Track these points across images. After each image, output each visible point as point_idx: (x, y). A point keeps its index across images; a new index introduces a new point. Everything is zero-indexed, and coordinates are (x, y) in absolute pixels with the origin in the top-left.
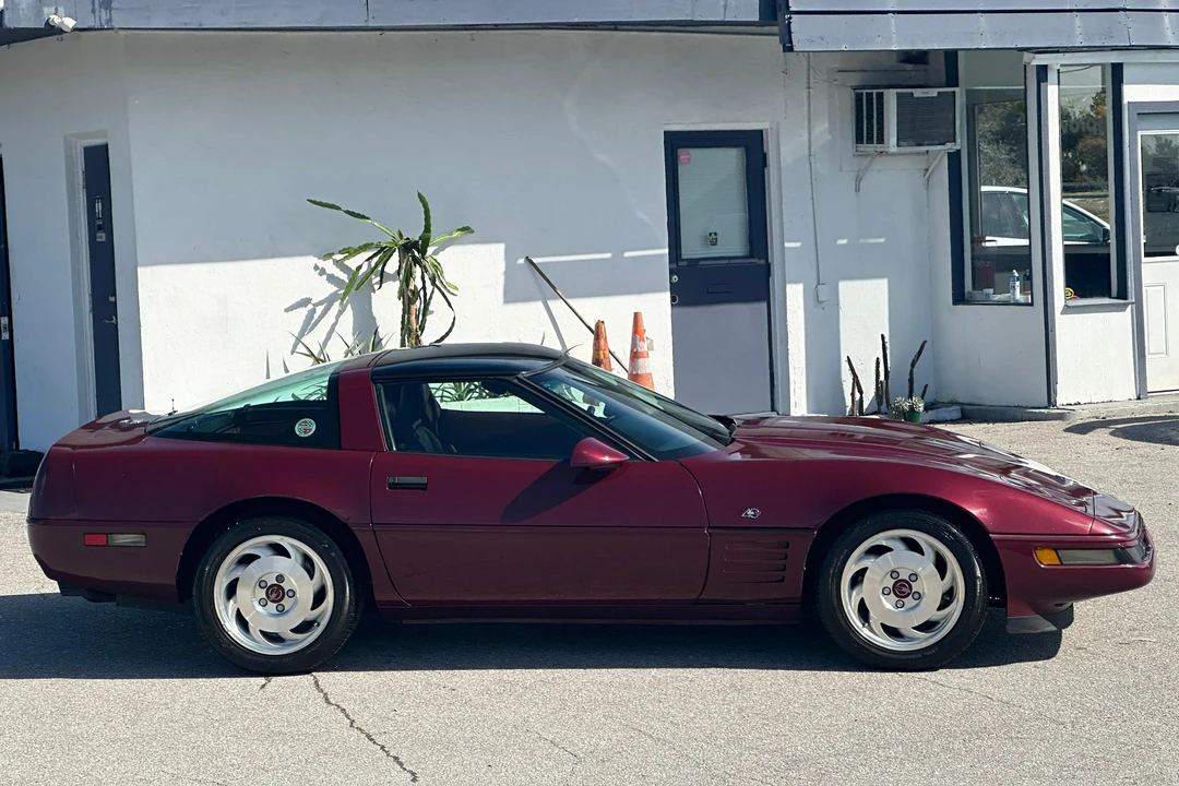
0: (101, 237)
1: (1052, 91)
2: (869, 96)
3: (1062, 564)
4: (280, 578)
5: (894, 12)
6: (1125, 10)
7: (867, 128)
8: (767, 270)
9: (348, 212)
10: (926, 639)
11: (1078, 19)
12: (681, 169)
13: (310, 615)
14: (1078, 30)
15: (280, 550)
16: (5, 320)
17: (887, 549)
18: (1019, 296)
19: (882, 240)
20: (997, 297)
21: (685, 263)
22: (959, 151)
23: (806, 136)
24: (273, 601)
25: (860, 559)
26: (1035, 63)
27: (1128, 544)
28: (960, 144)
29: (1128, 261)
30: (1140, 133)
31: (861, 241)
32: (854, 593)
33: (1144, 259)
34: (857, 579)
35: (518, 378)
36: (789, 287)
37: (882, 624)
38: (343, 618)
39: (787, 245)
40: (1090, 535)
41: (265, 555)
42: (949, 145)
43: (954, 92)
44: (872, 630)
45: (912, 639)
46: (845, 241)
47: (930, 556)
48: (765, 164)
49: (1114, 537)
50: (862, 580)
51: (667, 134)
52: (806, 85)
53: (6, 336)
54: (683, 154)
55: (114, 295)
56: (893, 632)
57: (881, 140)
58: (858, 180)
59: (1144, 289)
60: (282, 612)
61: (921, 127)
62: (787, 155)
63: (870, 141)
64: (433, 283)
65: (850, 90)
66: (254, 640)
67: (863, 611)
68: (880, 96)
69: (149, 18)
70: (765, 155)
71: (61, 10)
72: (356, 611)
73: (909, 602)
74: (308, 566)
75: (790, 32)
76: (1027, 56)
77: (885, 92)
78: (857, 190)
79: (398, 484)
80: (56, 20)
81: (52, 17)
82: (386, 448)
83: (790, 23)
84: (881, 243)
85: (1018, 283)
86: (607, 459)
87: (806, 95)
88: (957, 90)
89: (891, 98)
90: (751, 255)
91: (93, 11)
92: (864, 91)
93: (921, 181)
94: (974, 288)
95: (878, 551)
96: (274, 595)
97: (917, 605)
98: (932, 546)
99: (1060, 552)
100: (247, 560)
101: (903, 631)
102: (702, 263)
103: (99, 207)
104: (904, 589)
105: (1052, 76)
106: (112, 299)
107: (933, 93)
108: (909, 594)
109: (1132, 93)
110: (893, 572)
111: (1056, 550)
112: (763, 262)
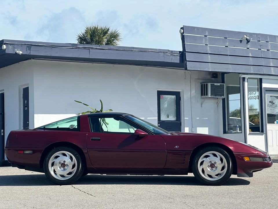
0: (26, 108)
1: (246, 84)
2: (204, 85)
3: (250, 161)
4: (65, 162)
5: (210, 63)
6: (262, 66)
7: (204, 92)
8: (181, 124)
9: (83, 104)
10: (218, 178)
11: (252, 67)
12: (161, 100)
13: (71, 171)
14: (252, 70)
15: (64, 155)
16: (2, 131)
17: (209, 156)
18: (238, 131)
19: (207, 118)
20: (233, 132)
21: (161, 121)
22: (225, 98)
23: (190, 93)
24: (62, 167)
25: (202, 158)
26: (242, 77)
27: (266, 157)
28: (225, 96)
29: (264, 124)
30: (266, 95)
31: (202, 118)
32: (201, 167)
33: (267, 124)
34: (202, 163)
35: (122, 116)
36: (185, 128)
37: (208, 174)
38: (79, 171)
39: (185, 118)
40: (257, 154)
41: (61, 156)
42: (222, 97)
43: (224, 85)
44: (205, 176)
45: (215, 178)
46: (198, 118)
47: (219, 158)
48: (180, 100)
49: (263, 155)
50: (203, 164)
51: (158, 91)
52: (190, 82)
53: (2, 134)
54: (161, 96)
55: (29, 122)
56: (210, 176)
57: (207, 95)
58: (202, 104)
59: (267, 131)
60: (64, 170)
61: (216, 92)
62: (185, 97)
63: (204, 95)
64: (103, 122)
65: (200, 83)
66: (58, 176)
67: (203, 171)
68: (207, 85)
69: (39, 53)
70: (180, 98)
71: (19, 50)
72: (82, 170)
73: (214, 169)
74: (71, 159)
75: (186, 65)
76: (240, 75)
77: (208, 84)
78: (201, 107)
79: (93, 139)
80: (18, 52)
81: (17, 51)
82: (91, 131)
83: (186, 63)
84: (207, 119)
85: (238, 128)
86: (143, 133)
87: (190, 84)
88: (224, 84)
89: (209, 85)
90: (177, 120)
91: (26, 50)
92: (203, 84)
93: (216, 105)
94: (228, 130)
95: (207, 156)
96: (63, 166)
97: (216, 170)
98: (219, 155)
99: (250, 158)
100: (57, 157)
101: (213, 176)
102: (165, 121)
103: (26, 102)
104: (213, 166)
105: (246, 80)
106: (28, 122)
107: (219, 84)
108: (214, 167)
109: (264, 85)
110: (210, 162)
111: (249, 157)
112: (179, 122)
